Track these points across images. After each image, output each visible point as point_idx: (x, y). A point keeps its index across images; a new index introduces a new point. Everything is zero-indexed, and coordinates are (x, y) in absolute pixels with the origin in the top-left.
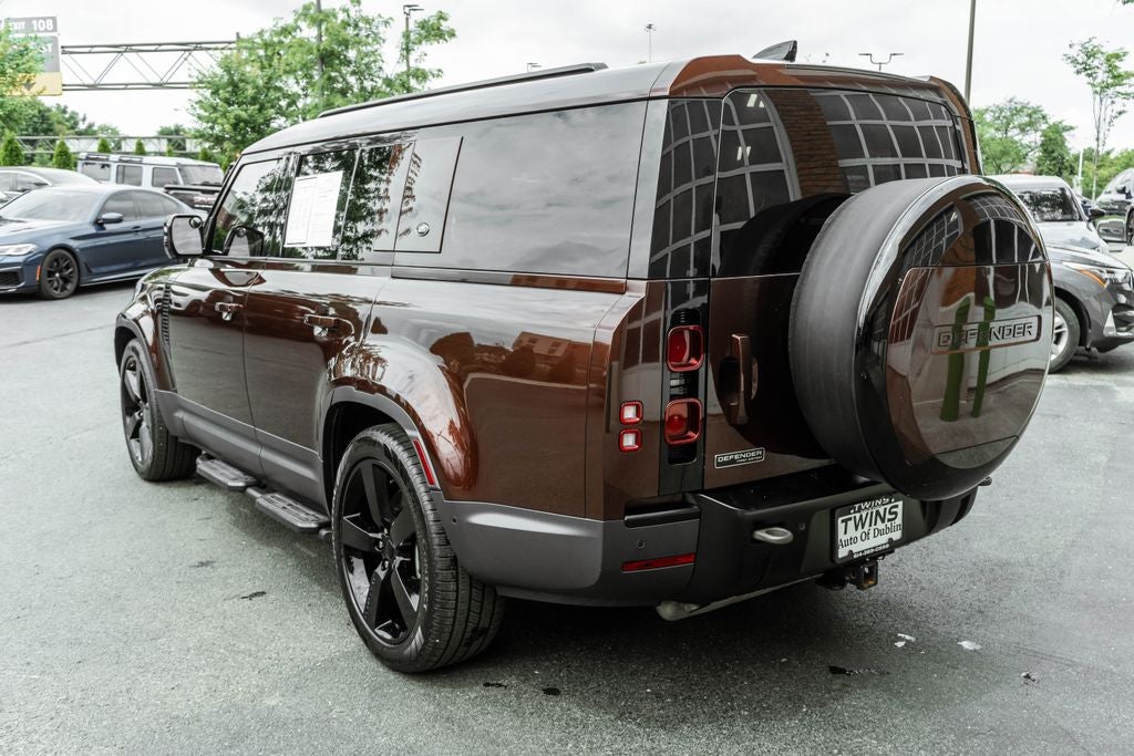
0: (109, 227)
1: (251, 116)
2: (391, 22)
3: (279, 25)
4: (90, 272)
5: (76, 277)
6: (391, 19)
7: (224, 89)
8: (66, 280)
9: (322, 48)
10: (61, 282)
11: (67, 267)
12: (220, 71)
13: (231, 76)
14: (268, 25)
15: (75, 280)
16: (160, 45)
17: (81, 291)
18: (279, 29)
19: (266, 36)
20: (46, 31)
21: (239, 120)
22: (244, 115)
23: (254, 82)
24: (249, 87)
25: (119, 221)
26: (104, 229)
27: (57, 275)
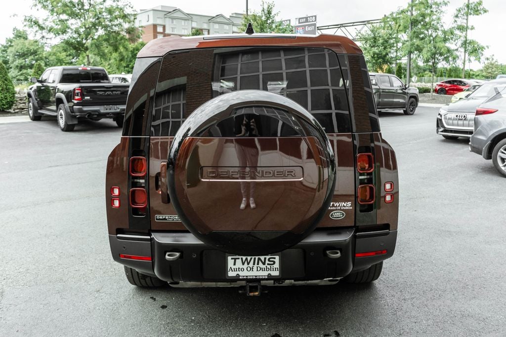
1: (380, 51)
2: (448, 3)
3: (400, 10)
6: (449, 2)
7: (370, 40)
9: (412, 18)
12: (370, 33)
13: (374, 34)
14: (395, 10)
16: (354, 23)
18: (400, 12)
19: (394, 15)
20: (313, 21)
21: (374, 53)
22: (377, 51)
23: (383, 37)
24: (380, 39)
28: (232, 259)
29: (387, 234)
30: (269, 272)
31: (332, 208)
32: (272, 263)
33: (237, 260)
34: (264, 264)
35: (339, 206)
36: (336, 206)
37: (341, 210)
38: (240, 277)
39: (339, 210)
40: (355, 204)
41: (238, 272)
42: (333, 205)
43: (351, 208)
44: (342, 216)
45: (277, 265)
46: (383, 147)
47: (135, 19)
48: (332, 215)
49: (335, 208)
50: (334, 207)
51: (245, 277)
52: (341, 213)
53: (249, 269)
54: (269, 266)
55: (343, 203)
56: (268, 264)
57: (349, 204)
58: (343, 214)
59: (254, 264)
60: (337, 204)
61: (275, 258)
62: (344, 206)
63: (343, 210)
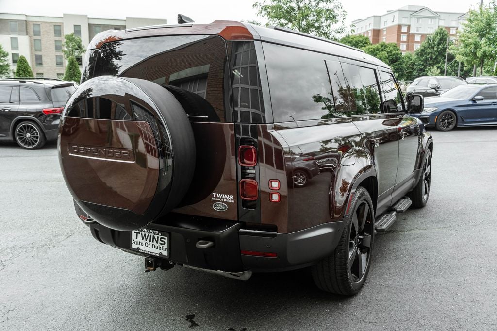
0: (478, 102)
4: (463, 121)
5: (455, 122)
8: (449, 124)
10: (447, 124)
11: (451, 118)
15: (454, 124)
17: (456, 128)
25: (482, 99)
26: (476, 103)
27: (446, 121)
28: (135, 232)
29: (274, 236)
30: (161, 251)
31: (215, 199)
32: (163, 243)
33: (138, 234)
34: (157, 242)
35: (222, 198)
36: (219, 198)
37: (223, 202)
38: (140, 251)
39: (221, 202)
40: (237, 198)
41: (138, 246)
42: (216, 195)
43: (234, 202)
44: (224, 208)
45: (166, 246)
46: (264, 143)
47: (344, 19)
48: (215, 206)
49: (218, 200)
50: (217, 198)
51: (143, 251)
52: (223, 205)
53: (147, 245)
54: (160, 246)
55: (226, 195)
56: (160, 243)
57: (231, 197)
58: (225, 207)
59: (150, 241)
60: (219, 196)
61: (164, 239)
62: (226, 198)
63: (226, 203)
